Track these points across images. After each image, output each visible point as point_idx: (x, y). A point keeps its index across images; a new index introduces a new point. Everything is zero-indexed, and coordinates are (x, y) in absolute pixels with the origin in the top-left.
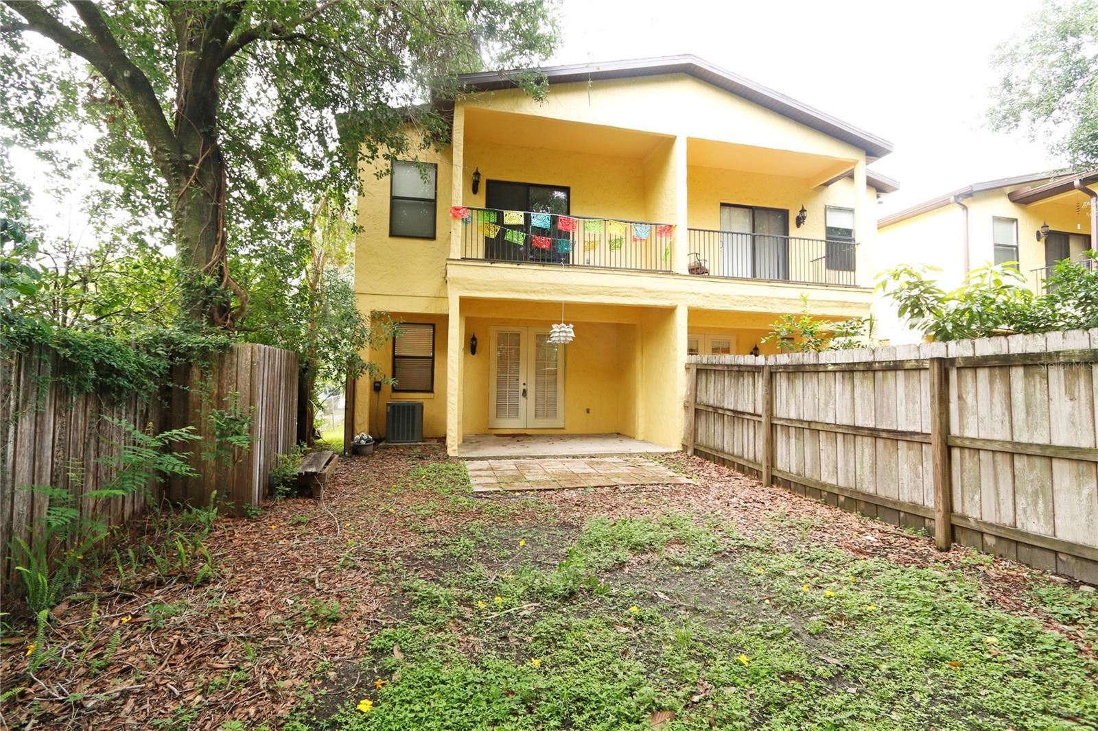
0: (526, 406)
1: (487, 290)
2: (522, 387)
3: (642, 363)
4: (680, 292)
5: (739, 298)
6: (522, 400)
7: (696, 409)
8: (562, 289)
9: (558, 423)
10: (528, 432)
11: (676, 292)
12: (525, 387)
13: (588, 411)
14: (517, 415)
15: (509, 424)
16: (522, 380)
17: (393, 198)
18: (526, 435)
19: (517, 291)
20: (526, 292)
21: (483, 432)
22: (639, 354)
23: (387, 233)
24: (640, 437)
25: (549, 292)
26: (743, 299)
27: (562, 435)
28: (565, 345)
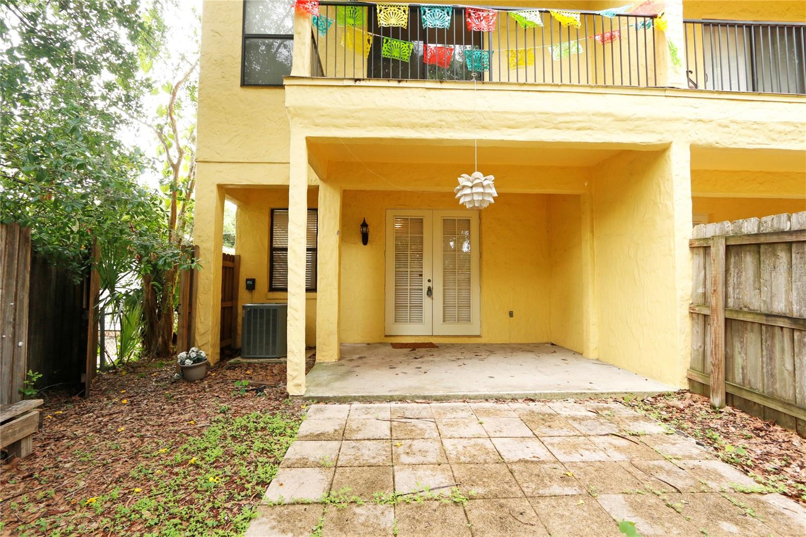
0: (433, 308)
1: (350, 126)
2: (426, 285)
3: (592, 248)
4: (677, 120)
5: (782, 127)
6: (426, 301)
7: (726, 319)
8: (473, 120)
9: (473, 328)
10: (434, 341)
11: (670, 120)
12: (430, 284)
13: (511, 314)
14: (420, 320)
15: (411, 331)
16: (426, 276)
17: (246, 37)
18: (431, 346)
19: (399, 126)
20: (413, 126)
21: (378, 341)
22: (587, 235)
23: (238, 81)
24: (593, 354)
25: (450, 126)
26: (788, 128)
27: (478, 346)
28: (480, 212)
